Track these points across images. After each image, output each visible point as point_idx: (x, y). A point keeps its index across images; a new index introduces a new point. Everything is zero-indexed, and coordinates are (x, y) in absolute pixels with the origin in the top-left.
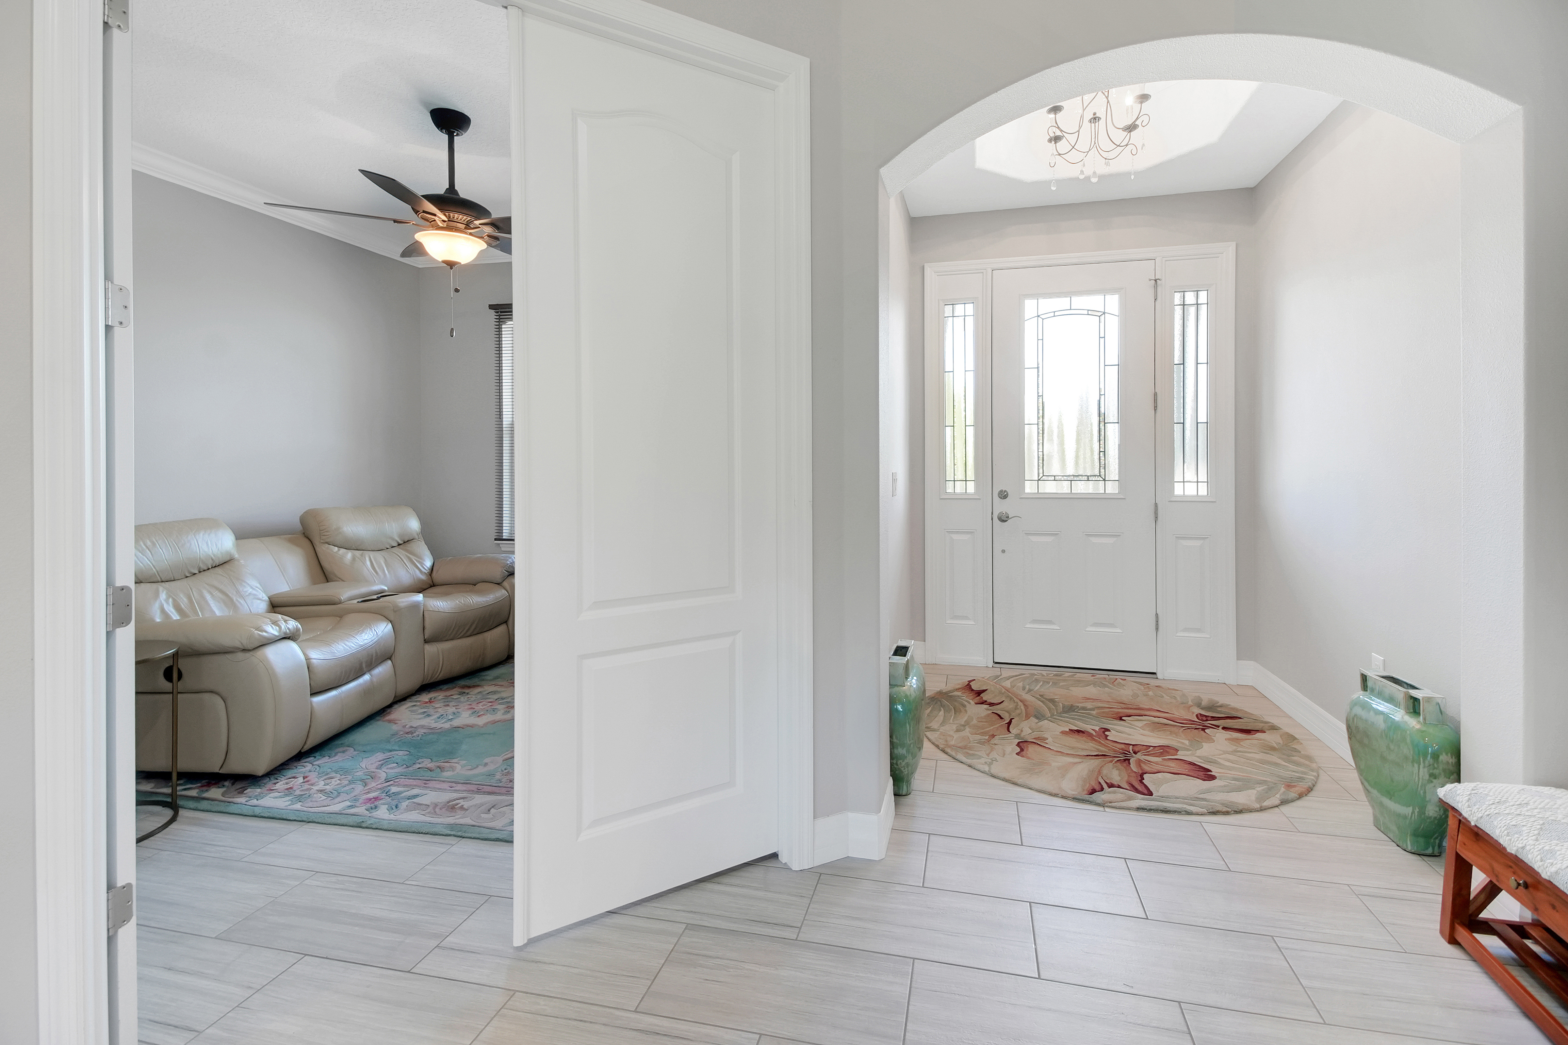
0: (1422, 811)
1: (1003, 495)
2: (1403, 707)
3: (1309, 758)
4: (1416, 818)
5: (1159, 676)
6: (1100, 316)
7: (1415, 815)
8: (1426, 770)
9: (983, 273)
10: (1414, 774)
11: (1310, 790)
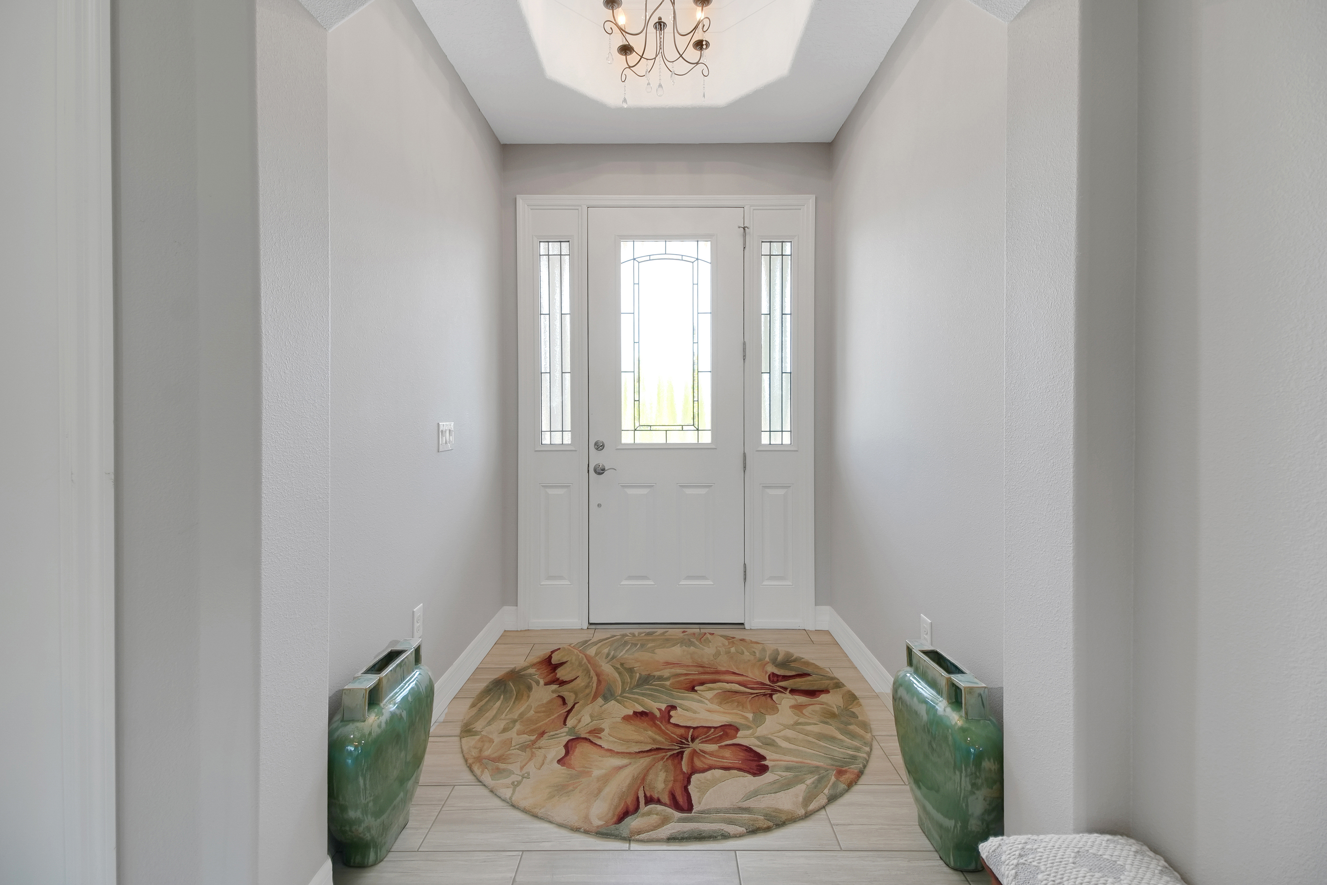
0: (965, 823)
1: (600, 446)
2: (945, 696)
3: (865, 726)
4: (958, 831)
5: (747, 626)
6: (693, 262)
7: (957, 830)
8: (968, 779)
9: (578, 209)
10: (956, 783)
11: (860, 773)
